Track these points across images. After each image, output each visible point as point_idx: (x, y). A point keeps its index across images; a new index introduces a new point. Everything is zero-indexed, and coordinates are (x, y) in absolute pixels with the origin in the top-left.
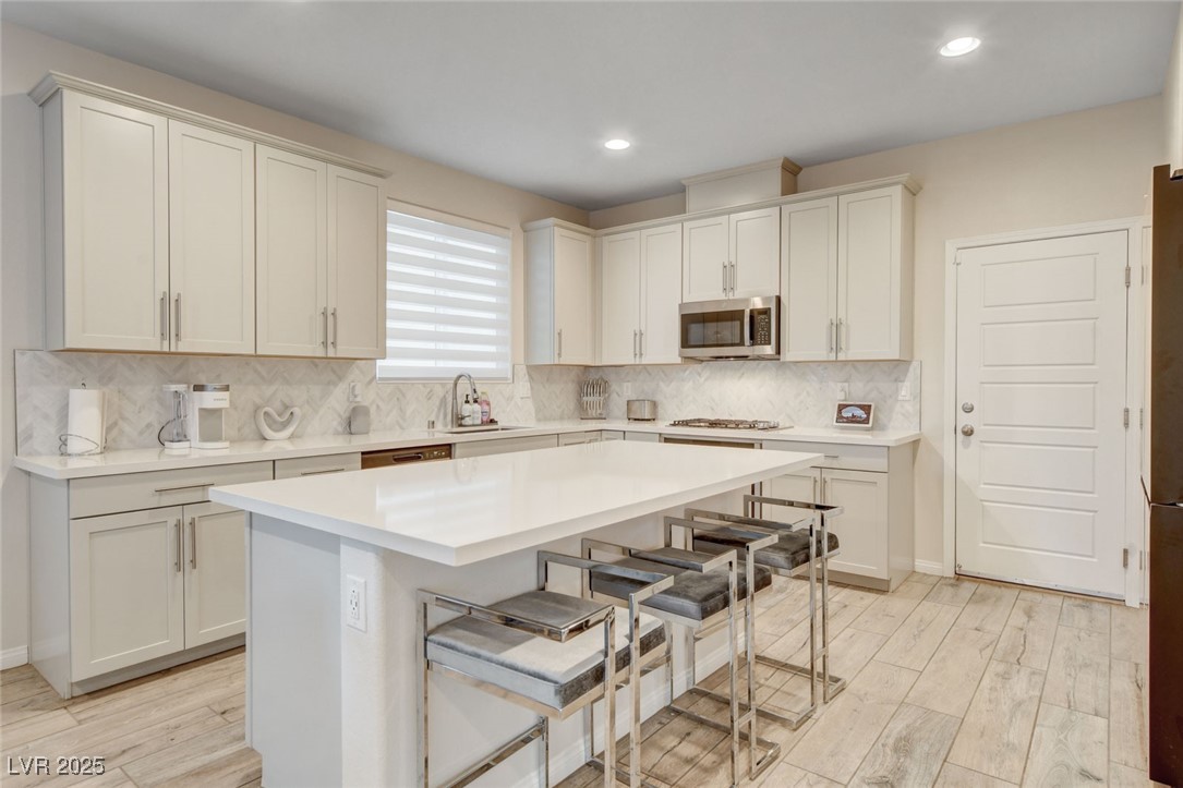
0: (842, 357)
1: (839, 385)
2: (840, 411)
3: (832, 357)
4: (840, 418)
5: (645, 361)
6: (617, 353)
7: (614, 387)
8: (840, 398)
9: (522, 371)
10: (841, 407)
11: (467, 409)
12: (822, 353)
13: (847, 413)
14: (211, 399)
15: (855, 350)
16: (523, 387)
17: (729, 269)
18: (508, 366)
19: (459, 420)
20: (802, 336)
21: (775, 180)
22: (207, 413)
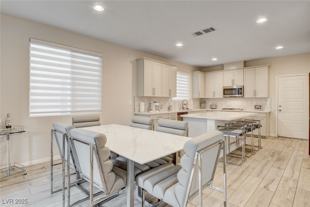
0: (256, 97)
1: (255, 102)
2: (255, 107)
3: (254, 97)
4: (255, 108)
5: (215, 97)
6: (210, 96)
7: (207, 102)
8: (255, 104)
9: (191, 99)
10: (255, 106)
11: (184, 106)
12: (252, 96)
13: (256, 107)
14: (157, 104)
15: (259, 96)
16: (192, 102)
17: (233, 81)
18: (189, 98)
19: (183, 108)
20: (248, 93)
21: (242, 65)
22: (156, 106)
